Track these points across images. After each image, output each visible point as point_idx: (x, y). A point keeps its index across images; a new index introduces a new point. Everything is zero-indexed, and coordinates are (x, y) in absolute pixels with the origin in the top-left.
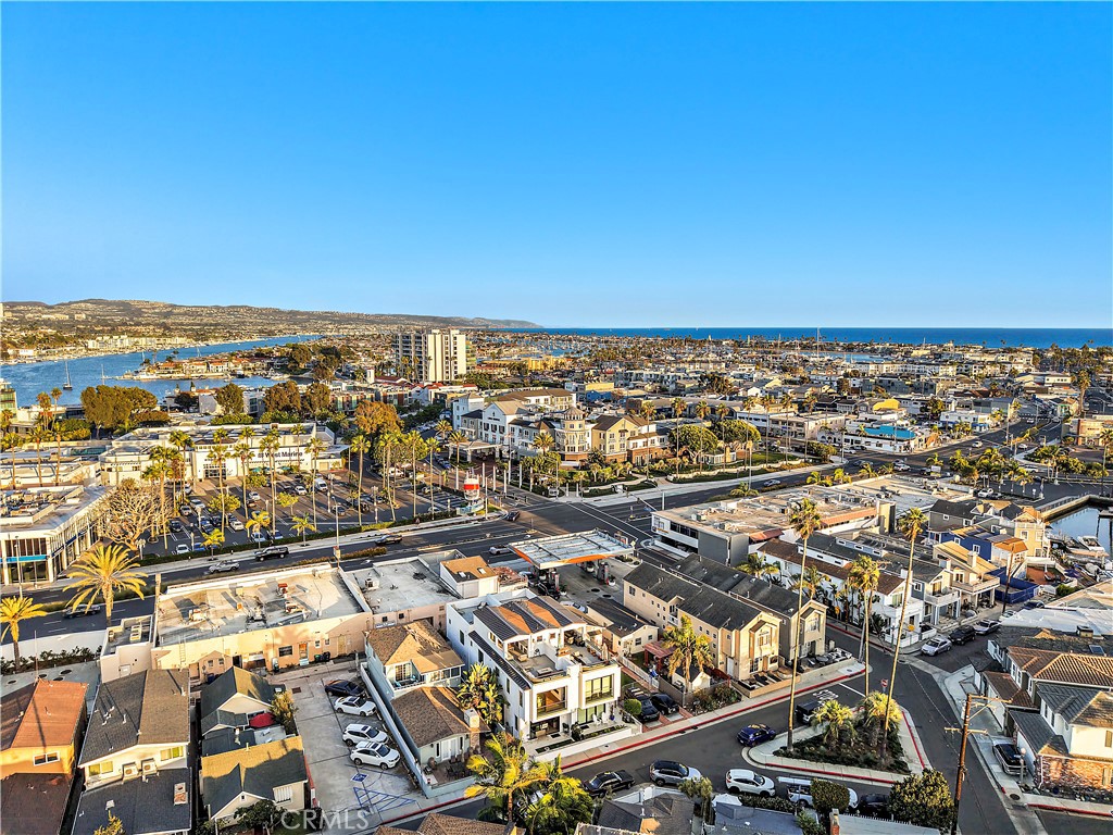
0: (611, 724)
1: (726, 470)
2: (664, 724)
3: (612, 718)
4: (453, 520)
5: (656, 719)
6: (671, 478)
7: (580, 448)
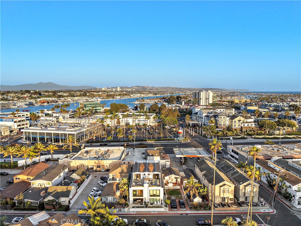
0: (160, 205)
1: (277, 136)
2: (178, 210)
3: (162, 204)
4: (173, 141)
5: (176, 208)
6: (253, 137)
7: (223, 125)
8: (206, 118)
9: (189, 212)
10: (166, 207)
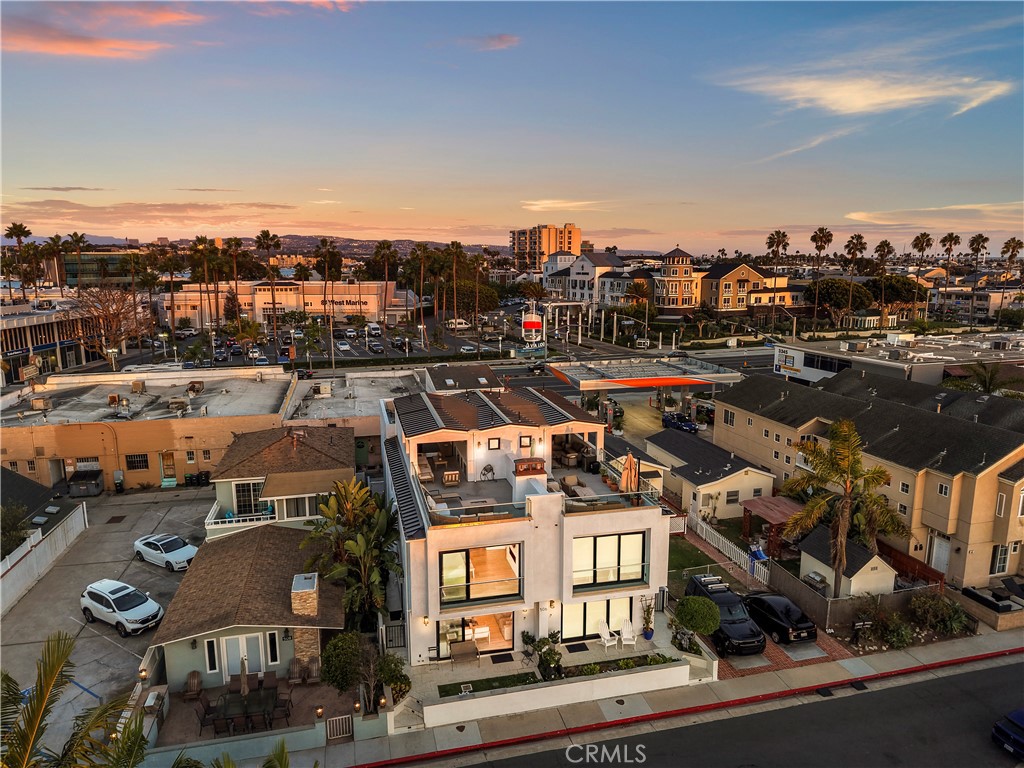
1: (883, 331)
2: (777, 666)
3: (647, 634)
5: (758, 650)
6: (806, 336)
7: (684, 301)
8: (608, 281)
9: (854, 667)
10: (694, 650)
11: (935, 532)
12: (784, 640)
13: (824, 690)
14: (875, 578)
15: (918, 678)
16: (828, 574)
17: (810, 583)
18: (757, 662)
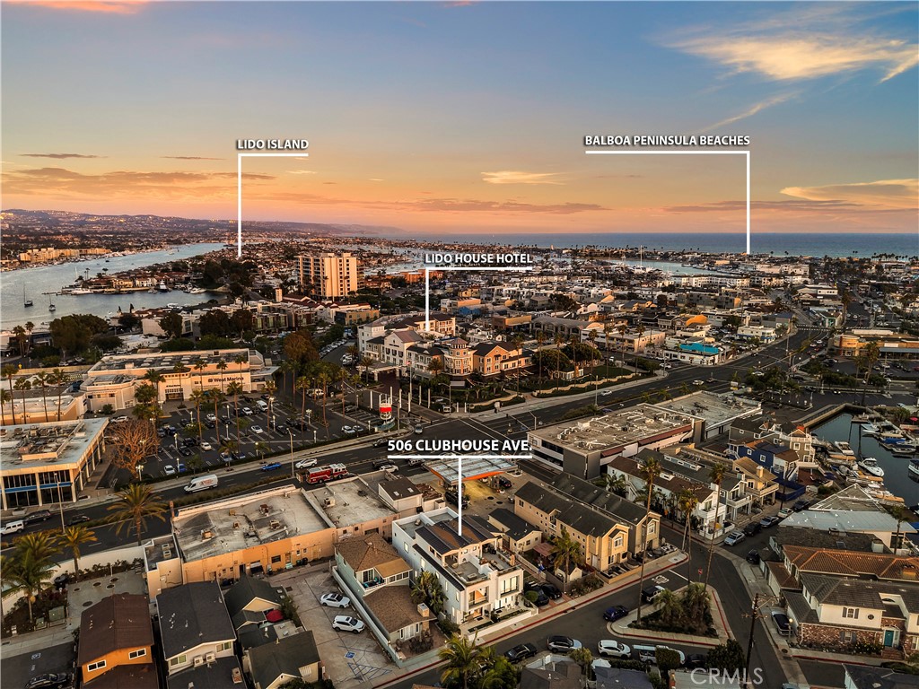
0: (516, 609)
2: (552, 607)
3: (517, 604)
4: (372, 437)
5: (547, 603)
6: (536, 394)
7: (464, 371)
8: (413, 353)
9: (572, 603)
10: (531, 606)
11: (592, 554)
12: (554, 599)
13: (565, 611)
14: (577, 574)
15: (588, 603)
16: (563, 573)
17: (558, 578)
18: (547, 607)
